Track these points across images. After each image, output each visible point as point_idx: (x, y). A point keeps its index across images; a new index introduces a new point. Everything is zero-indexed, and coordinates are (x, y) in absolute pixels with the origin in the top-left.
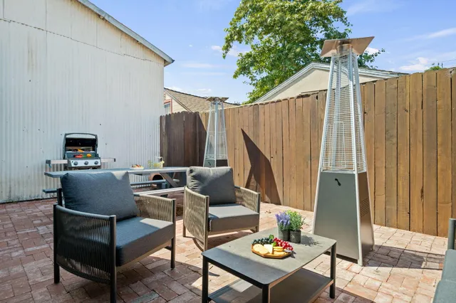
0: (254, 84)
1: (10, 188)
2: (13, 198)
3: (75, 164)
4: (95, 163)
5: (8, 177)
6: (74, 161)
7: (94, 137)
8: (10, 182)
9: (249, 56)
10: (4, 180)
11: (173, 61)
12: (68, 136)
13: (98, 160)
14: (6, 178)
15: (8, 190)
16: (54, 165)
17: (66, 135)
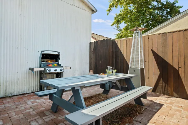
0: (119, 30)
1: (6, 87)
2: (8, 94)
3: (49, 71)
4: (61, 70)
5: (5, 80)
6: (49, 69)
7: (58, 53)
8: (6, 83)
9: (120, 15)
10: (2, 82)
11: (97, 11)
12: (43, 53)
13: (62, 68)
14: (3, 81)
15: (5, 88)
16: (35, 71)
17: (42, 51)
